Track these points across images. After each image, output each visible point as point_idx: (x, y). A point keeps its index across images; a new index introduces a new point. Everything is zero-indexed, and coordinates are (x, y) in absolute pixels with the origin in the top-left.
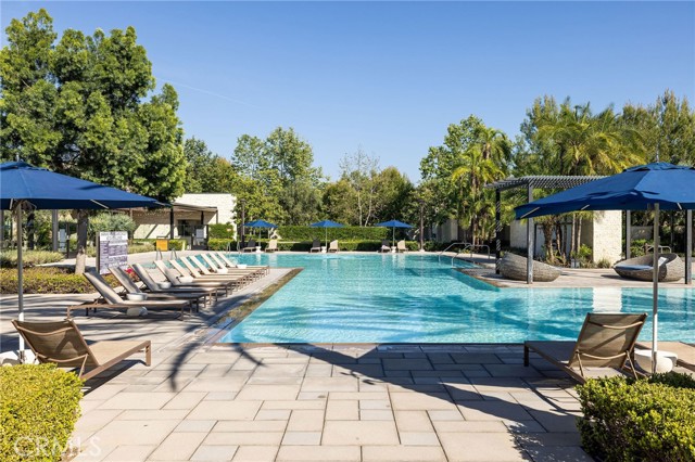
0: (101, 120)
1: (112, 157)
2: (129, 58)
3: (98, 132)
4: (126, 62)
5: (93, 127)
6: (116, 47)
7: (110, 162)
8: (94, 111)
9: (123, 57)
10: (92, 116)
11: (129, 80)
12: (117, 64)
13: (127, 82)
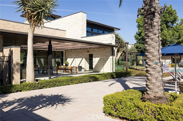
0: (165, 32)
1: (168, 42)
2: (171, 14)
3: (164, 35)
4: (170, 15)
5: (163, 34)
6: (168, 12)
7: (167, 43)
8: (163, 29)
9: (170, 14)
10: (162, 31)
11: (172, 20)
12: (168, 16)
13: (171, 20)
